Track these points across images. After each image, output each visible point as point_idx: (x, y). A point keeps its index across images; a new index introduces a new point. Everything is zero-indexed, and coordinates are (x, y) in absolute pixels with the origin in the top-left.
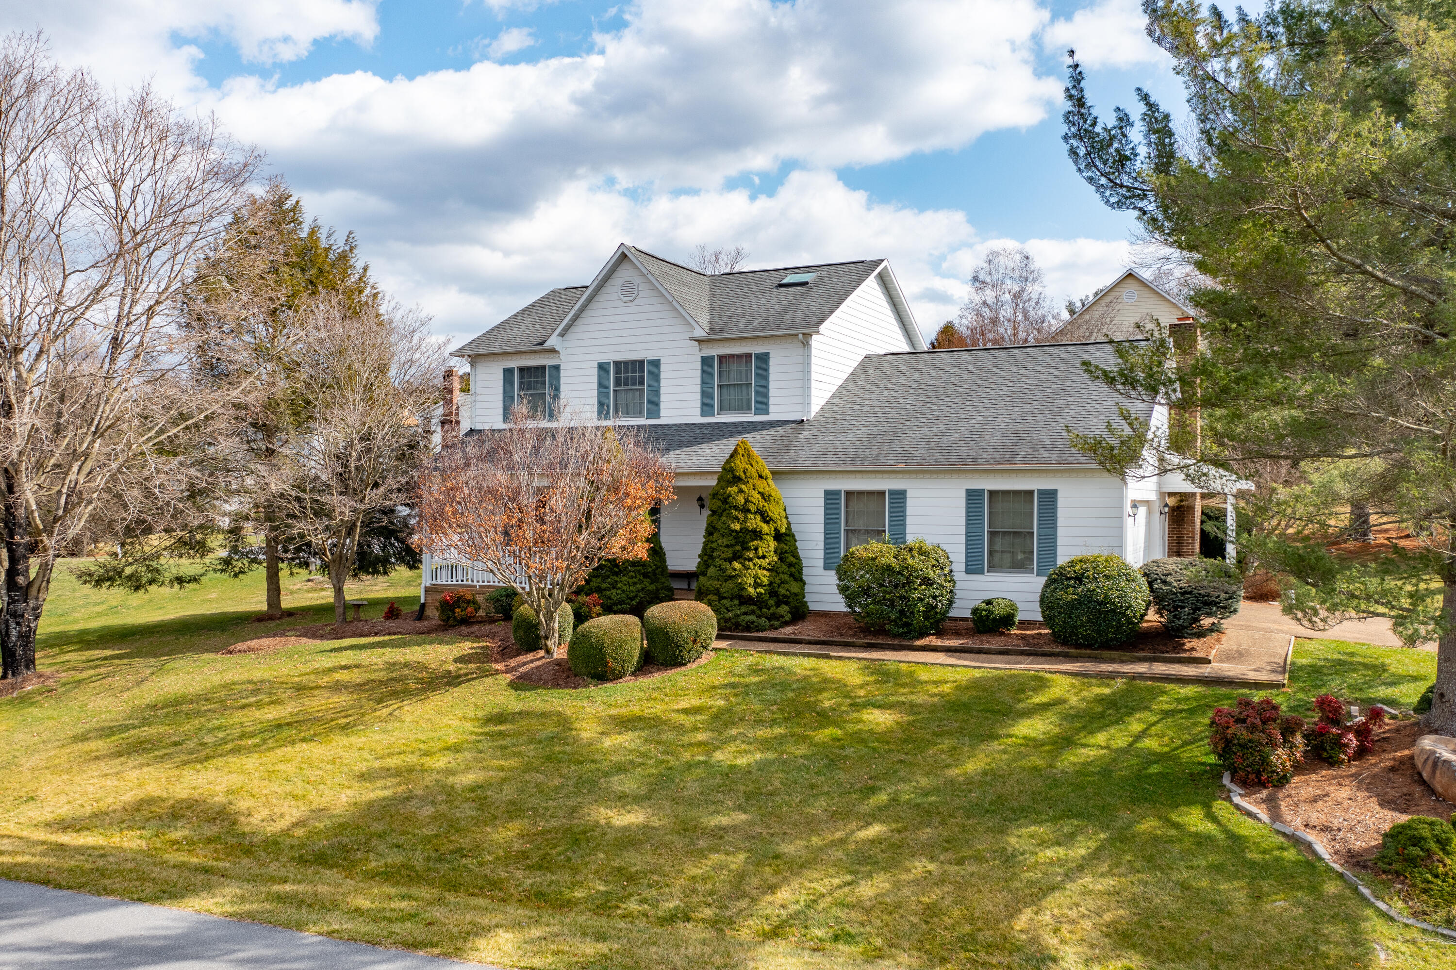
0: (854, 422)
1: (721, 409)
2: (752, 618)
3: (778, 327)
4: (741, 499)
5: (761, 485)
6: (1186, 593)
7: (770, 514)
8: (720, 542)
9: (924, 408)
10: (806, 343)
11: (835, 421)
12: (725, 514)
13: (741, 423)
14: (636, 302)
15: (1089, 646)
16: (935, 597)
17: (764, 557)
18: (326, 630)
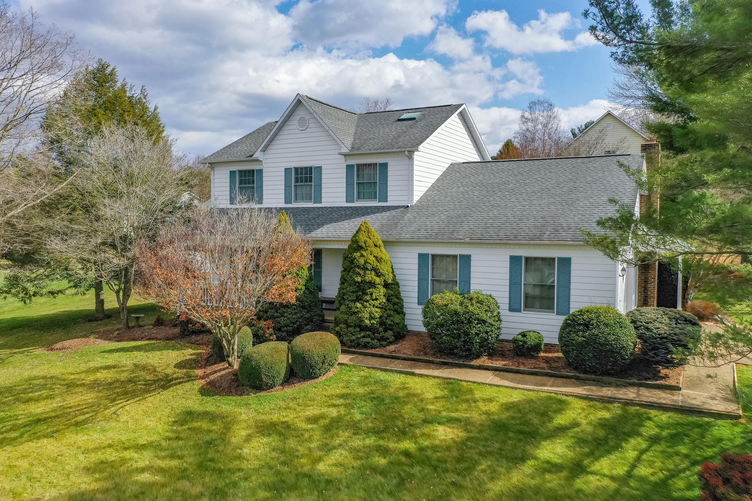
0: (440, 208)
1: (359, 198)
2: (368, 340)
3: (393, 147)
4: (362, 261)
5: (376, 251)
6: (663, 338)
7: (381, 271)
8: (348, 289)
9: (485, 199)
10: (410, 157)
11: (428, 207)
12: (352, 270)
13: (371, 207)
14: (308, 130)
15: (594, 373)
16: (487, 333)
17: (376, 299)
18: (114, 334)
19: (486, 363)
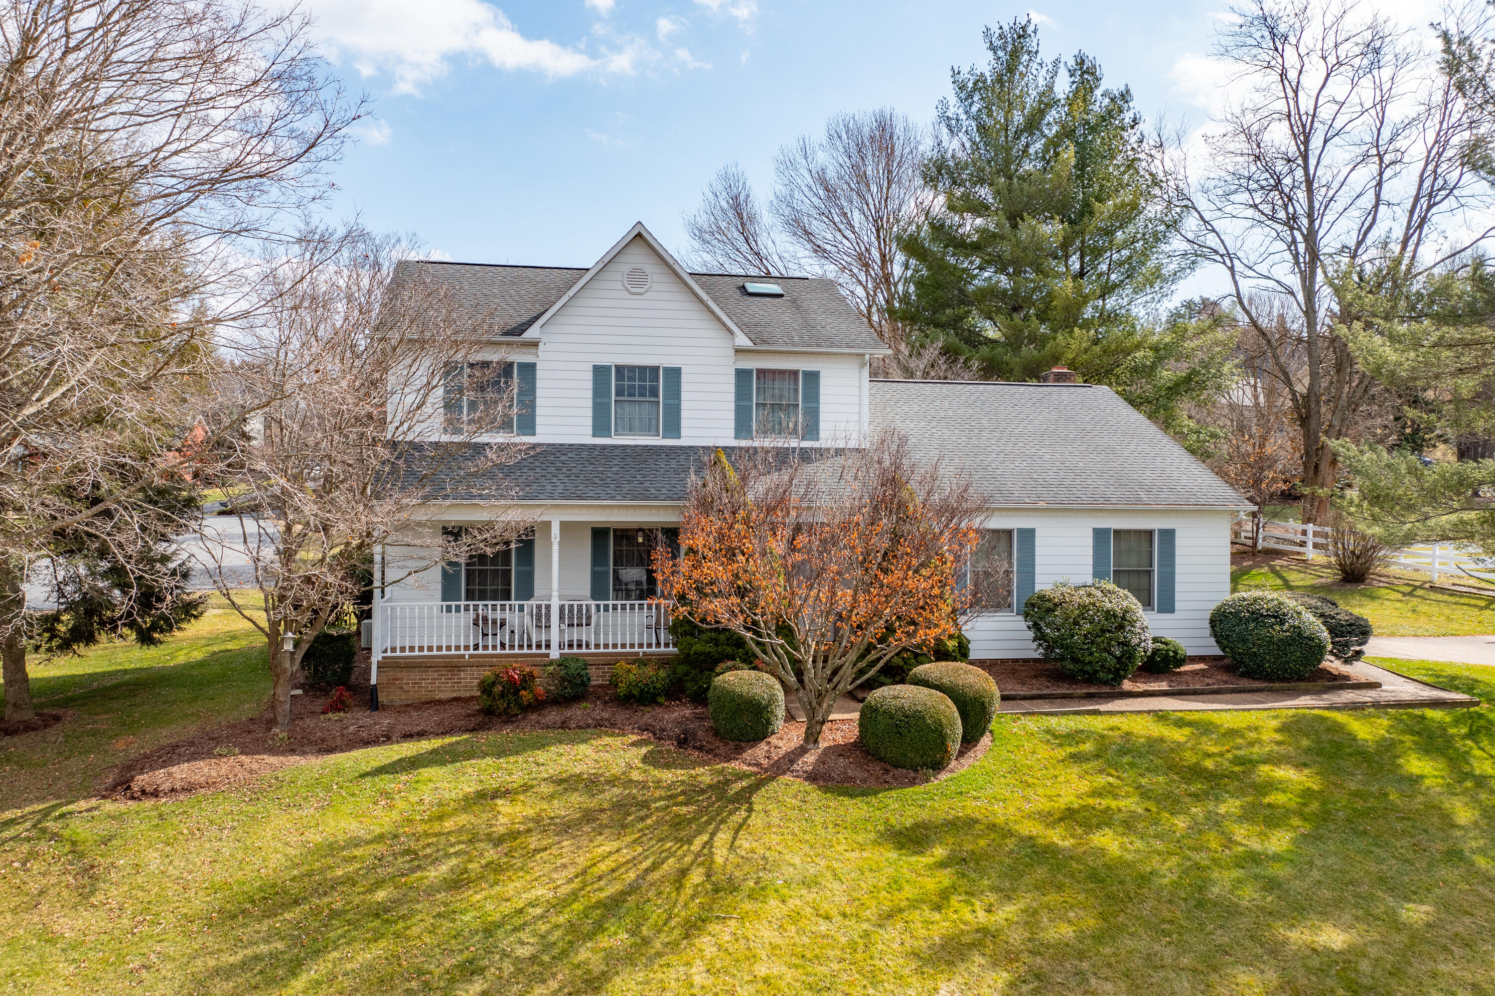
1: (761, 430)
3: (835, 344)
10: (866, 365)
14: (648, 295)
18: (282, 740)
19: (1142, 687)
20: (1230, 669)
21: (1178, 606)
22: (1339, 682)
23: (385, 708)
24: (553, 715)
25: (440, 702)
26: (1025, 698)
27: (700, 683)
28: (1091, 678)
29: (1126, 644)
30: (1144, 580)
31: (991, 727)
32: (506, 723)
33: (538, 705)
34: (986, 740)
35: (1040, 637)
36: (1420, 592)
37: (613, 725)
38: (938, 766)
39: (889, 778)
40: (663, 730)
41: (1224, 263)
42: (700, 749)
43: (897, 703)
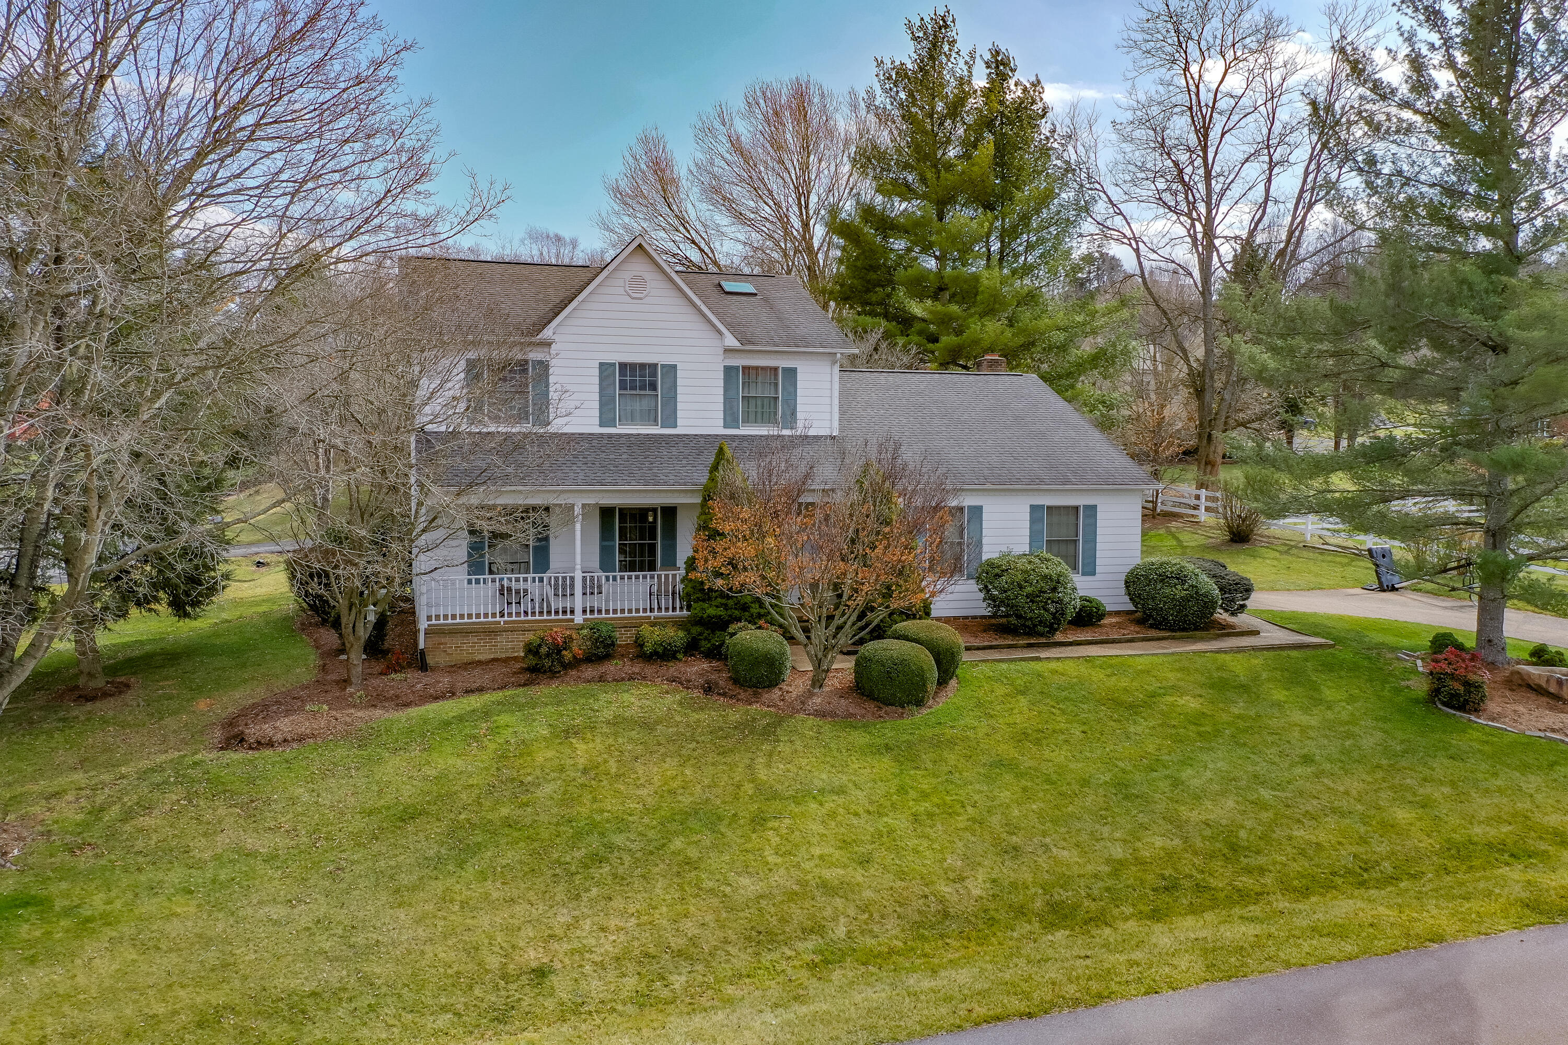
1: (746, 421)
3: (810, 344)
10: (837, 362)
14: (647, 300)
18: (360, 697)
19: (1071, 638)
20: (1141, 622)
21: (1098, 569)
22: (1227, 631)
23: (433, 669)
24: (590, 671)
25: (480, 663)
26: (978, 649)
27: (713, 641)
28: (1031, 631)
29: (1060, 601)
30: (1071, 547)
31: (958, 671)
32: (551, 678)
33: (576, 663)
34: (953, 682)
35: (989, 597)
36: (1294, 551)
37: (644, 678)
38: (919, 703)
39: (882, 713)
40: (689, 681)
41: (1130, 245)
42: (724, 695)
43: (888, 653)
